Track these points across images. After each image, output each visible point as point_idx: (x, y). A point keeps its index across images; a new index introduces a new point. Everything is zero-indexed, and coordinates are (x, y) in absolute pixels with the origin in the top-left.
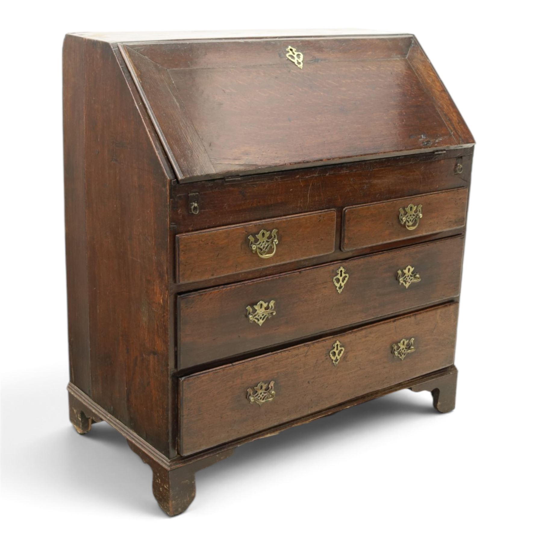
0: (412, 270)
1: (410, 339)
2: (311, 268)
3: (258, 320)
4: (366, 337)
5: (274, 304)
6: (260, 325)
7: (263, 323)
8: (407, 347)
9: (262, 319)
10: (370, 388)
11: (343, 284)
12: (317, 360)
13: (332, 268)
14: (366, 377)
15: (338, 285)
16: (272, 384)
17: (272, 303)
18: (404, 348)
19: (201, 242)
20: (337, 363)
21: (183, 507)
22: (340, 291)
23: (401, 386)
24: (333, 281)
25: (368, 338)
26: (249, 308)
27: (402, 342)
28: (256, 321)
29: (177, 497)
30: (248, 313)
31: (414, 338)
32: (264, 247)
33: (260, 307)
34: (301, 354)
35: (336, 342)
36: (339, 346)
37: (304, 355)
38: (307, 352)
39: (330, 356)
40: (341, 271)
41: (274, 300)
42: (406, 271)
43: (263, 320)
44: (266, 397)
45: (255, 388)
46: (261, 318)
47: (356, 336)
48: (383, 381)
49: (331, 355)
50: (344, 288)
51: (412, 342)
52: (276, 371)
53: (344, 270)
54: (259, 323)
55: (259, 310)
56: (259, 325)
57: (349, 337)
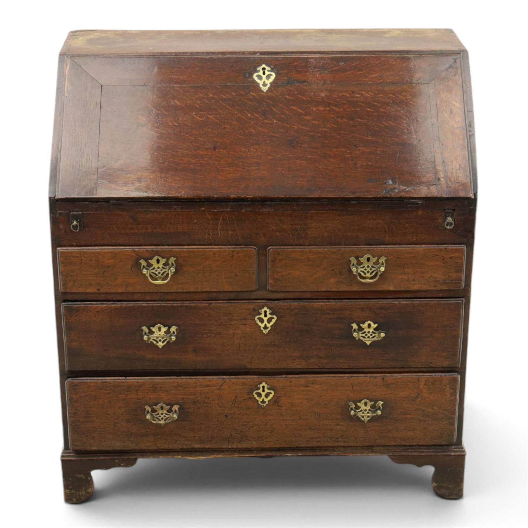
0: (374, 326)
1: (376, 401)
2: (225, 302)
3: (158, 342)
4: (306, 386)
5: (176, 330)
6: (160, 347)
7: (164, 346)
8: (371, 409)
9: (161, 342)
10: (318, 442)
11: (269, 325)
12: (236, 397)
13: (252, 305)
14: (310, 428)
15: (262, 325)
16: (176, 407)
17: (173, 329)
18: (368, 409)
19: (83, 258)
20: (265, 405)
21: (78, 498)
22: (266, 332)
24: (255, 319)
25: (307, 388)
26: (145, 328)
27: (363, 401)
28: (154, 342)
29: (71, 487)
30: (144, 333)
31: (382, 401)
32: (159, 273)
33: (157, 329)
34: (213, 386)
35: (261, 383)
36: (266, 389)
37: (218, 387)
38: (221, 386)
39: (254, 396)
40: (266, 312)
41: (176, 325)
42: (365, 326)
43: (163, 342)
44: (168, 419)
45: (154, 407)
46: (160, 340)
47: (291, 382)
48: (338, 438)
49: (256, 396)
50: (271, 329)
51: (380, 405)
52: (181, 397)
53: (270, 311)
54: (158, 344)
55: (157, 332)
56: (159, 348)
57: (281, 381)
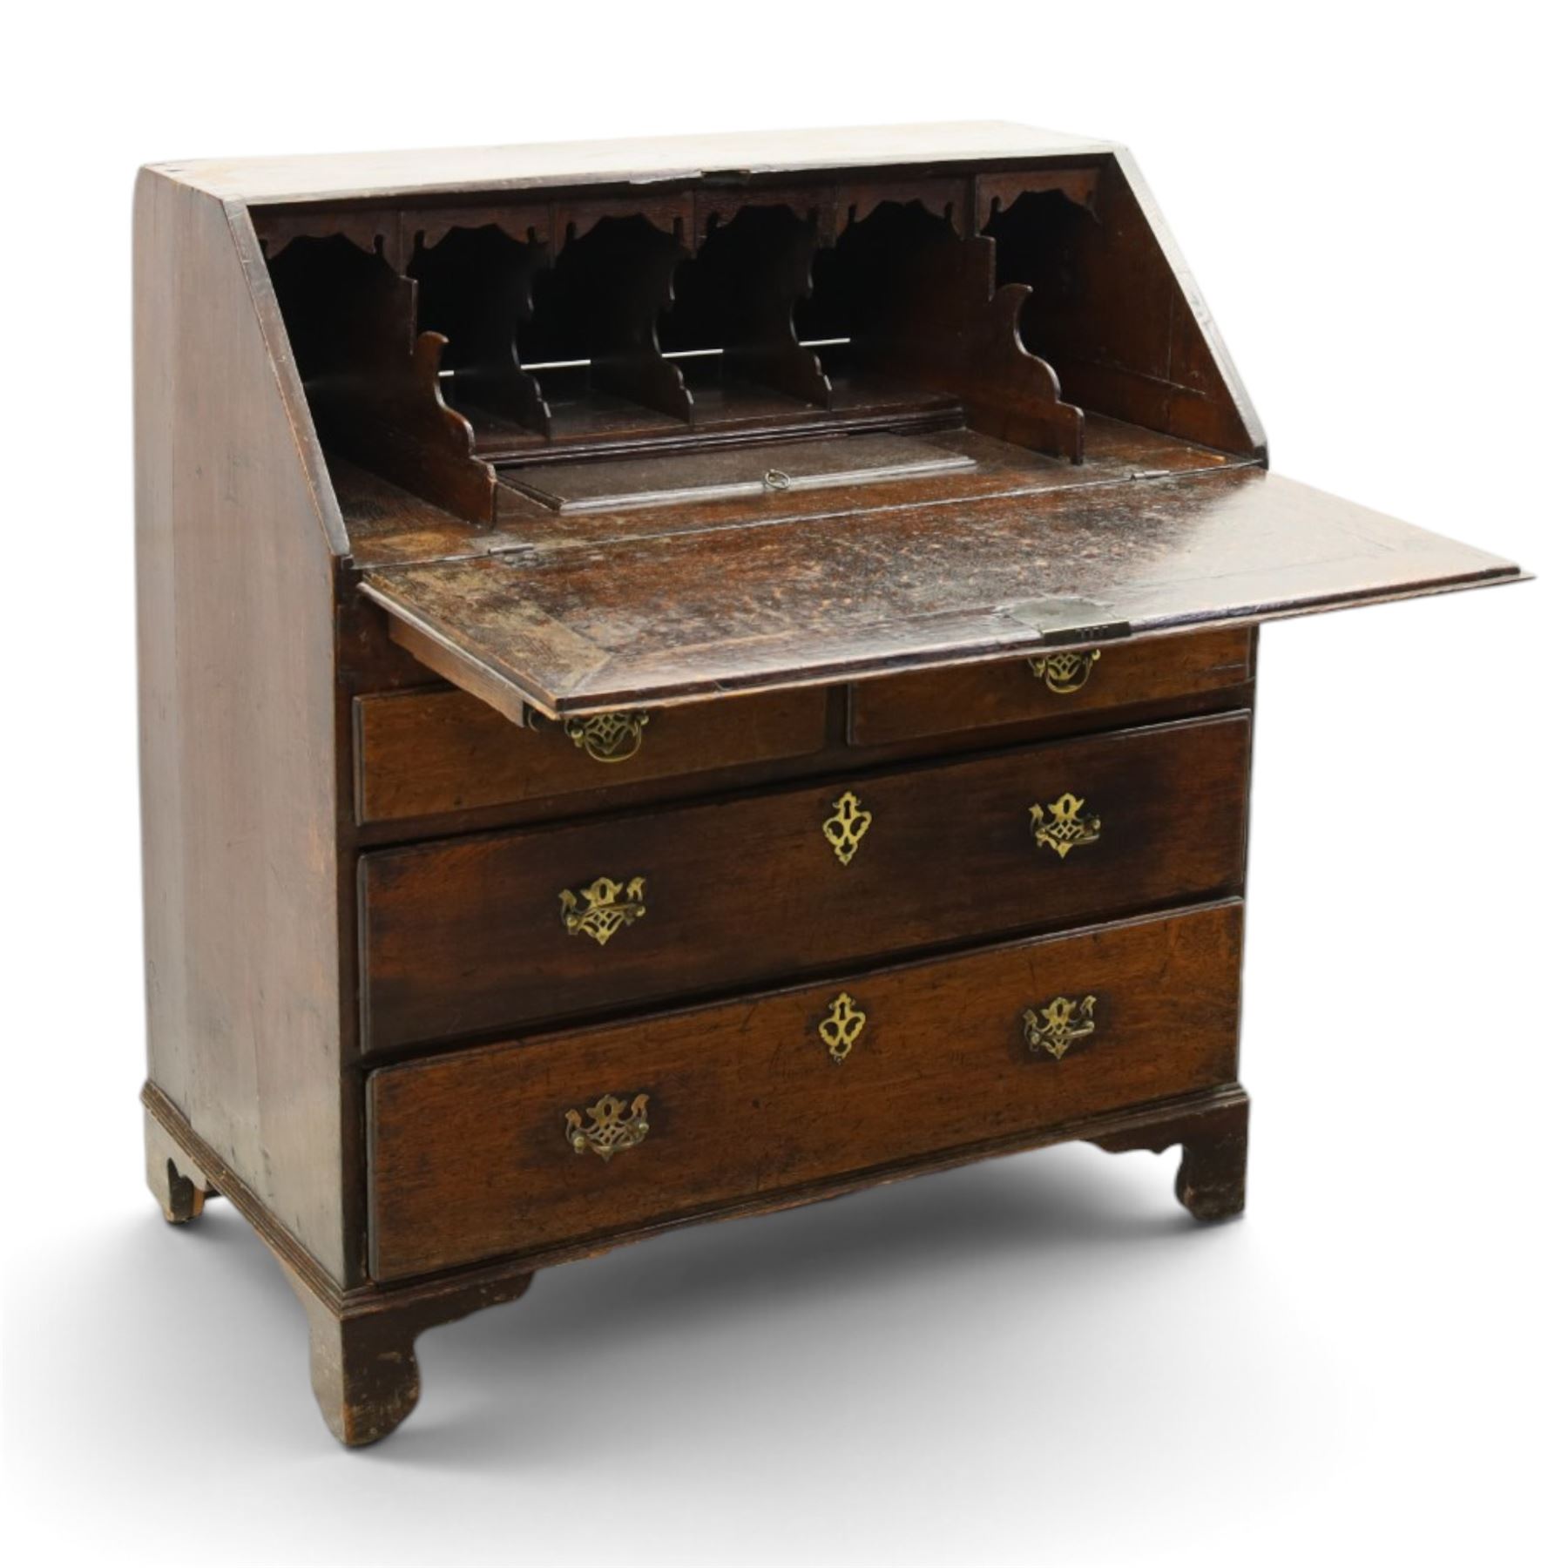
0: (1076, 805)
1: (1080, 998)
3: (596, 929)
4: (934, 987)
5: (642, 887)
6: (603, 942)
7: (611, 937)
8: (1071, 1021)
9: (606, 926)
10: (957, 1131)
11: (854, 840)
12: (780, 1045)
13: (817, 793)
14: (941, 1099)
15: (838, 842)
16: (640, 1102)
17: (636, 887)
18: (1063, 1023)
20: (844, 1055)
21: (382, 1424)
22: (845, 859)
23: (1059, 1132)
24: (821, 829)
25: (940, 991)
26: (567, 896)
27: (1054, 1006)
28: (589, 930)
29: (364, 1396)
30: (564, 909)
31: (1094, 996)
32: (608, 734)
33: (598, 893)
34: (728, 1025)
35: (836, 997)
36: (847, 1010)
37: (740, 1026)
38: (746, 1021)
39: (819, 1034)
40: (847, 804)
41: (641, 876)
42: (1057, 809)
43: (610, 928)
44: (623, 1137)
45: (589, 1111)
46: (603, 923)
47: (901, 981)
48: (998, 1114)
49: (824, 1033)
50: (858, 850)
51: (1090, 1007)
52: (651, 1069)
53: (857, 802)
54: (598, 936)
55: (596, 901)
56: (598, 943)
57: (880, 984)
